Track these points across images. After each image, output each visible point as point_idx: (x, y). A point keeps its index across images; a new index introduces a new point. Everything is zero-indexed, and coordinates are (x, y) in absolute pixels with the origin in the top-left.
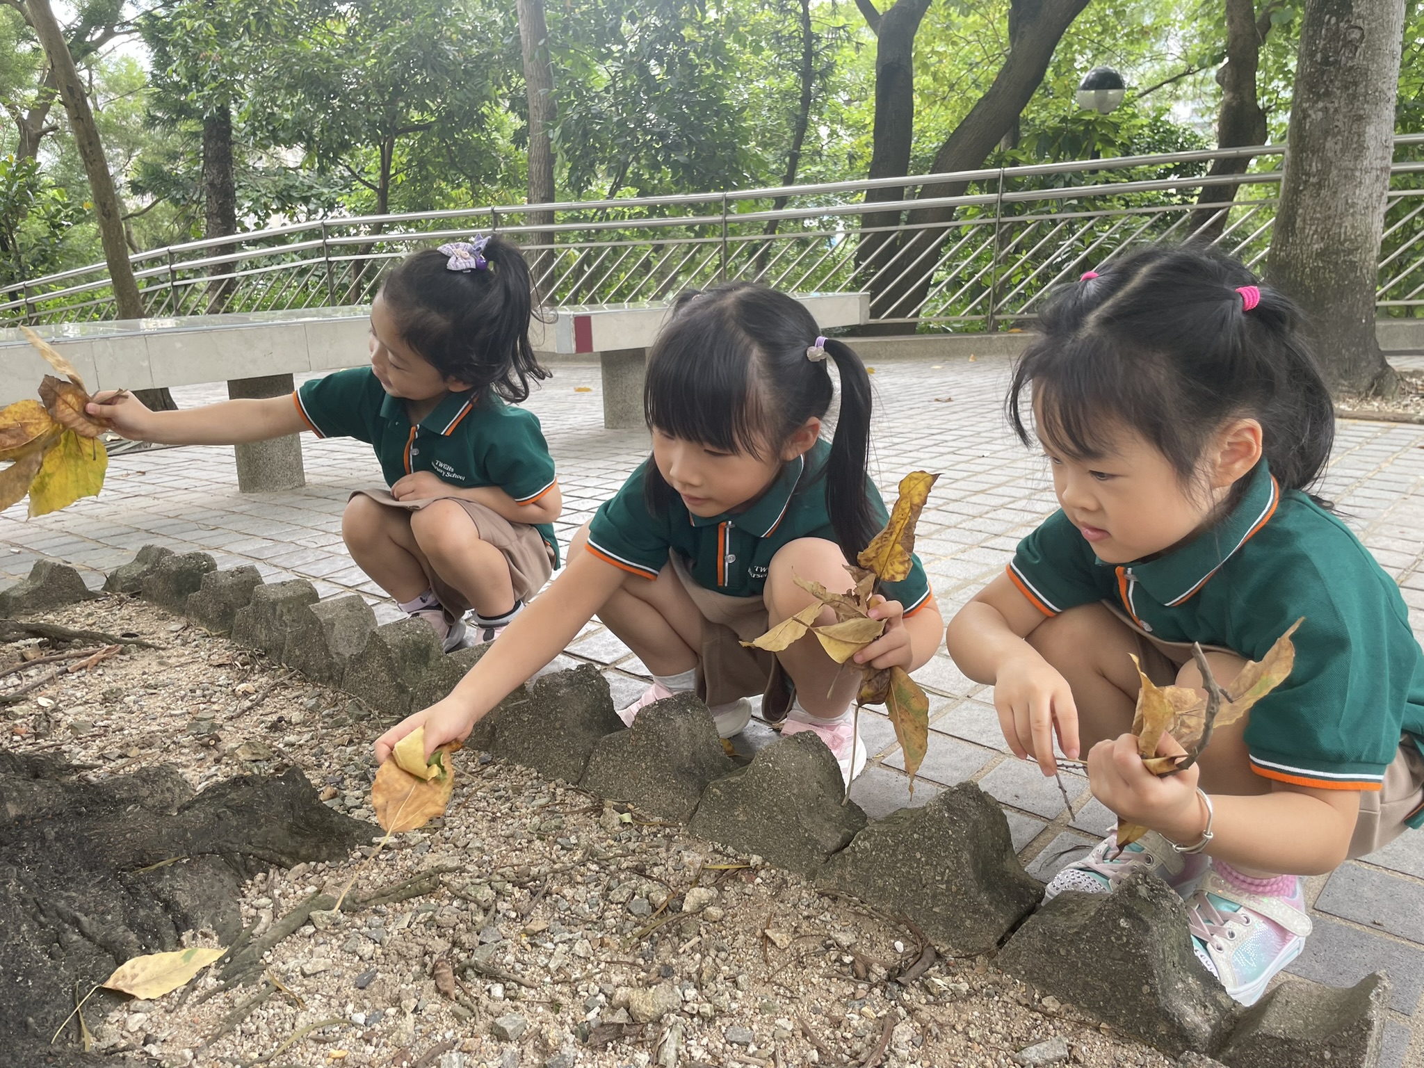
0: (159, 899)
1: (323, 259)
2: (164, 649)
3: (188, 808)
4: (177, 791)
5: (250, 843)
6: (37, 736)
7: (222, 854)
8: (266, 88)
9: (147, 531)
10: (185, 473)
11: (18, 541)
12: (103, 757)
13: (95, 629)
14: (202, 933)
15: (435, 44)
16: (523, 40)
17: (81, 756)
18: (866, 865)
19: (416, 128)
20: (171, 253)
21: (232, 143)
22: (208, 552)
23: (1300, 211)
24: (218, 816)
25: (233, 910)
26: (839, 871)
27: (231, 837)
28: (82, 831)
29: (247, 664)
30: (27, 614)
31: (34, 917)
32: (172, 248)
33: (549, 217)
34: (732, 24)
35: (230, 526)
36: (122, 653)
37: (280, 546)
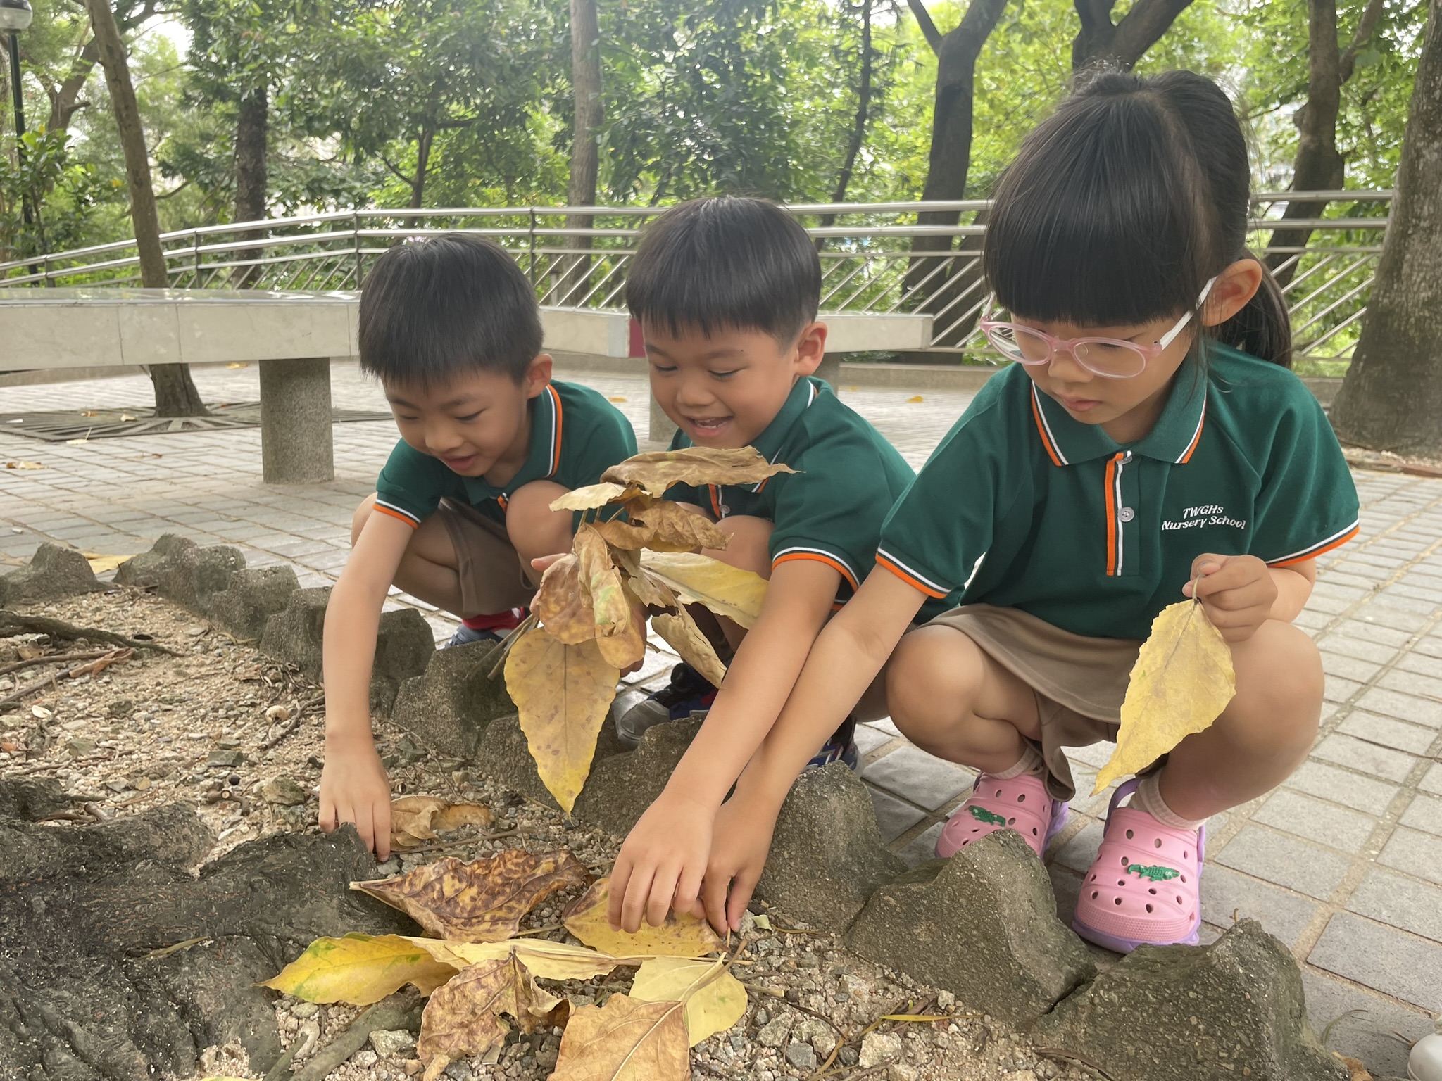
0: (174, 1000)
1: (353, 250)
2: (182, 656)
3: (213, 872)
4: (196, 839)
5: (290, 924)
6: (29, 754)
7: (254, 937)
8: (307, 73)
9: (163, 518)
10: (204, 459)
11: (21, 520)
12: (105, 787)
13: (104, 628)
14: (228, 1051)
15: (484, 38)
16: (574, 39)
17: (79, 783)
18: (1110, 1024)
19: (454, 124)
20: (198, 236)
21: (267, 128)
22: (237, 546)
23: (1408, 256)
24: (251, 886)
25: (268, 1019)
26: (1067, 1026)
27: (267, 915)
28: (80, 900)
29: (279, 681)
30: (26, 604)
31: (12, 1027)
32: (199, 230)
33: (588, 221)
34: (786, 36)
35: (254, 519)
36: (134, 657)
37: (309, 545)
